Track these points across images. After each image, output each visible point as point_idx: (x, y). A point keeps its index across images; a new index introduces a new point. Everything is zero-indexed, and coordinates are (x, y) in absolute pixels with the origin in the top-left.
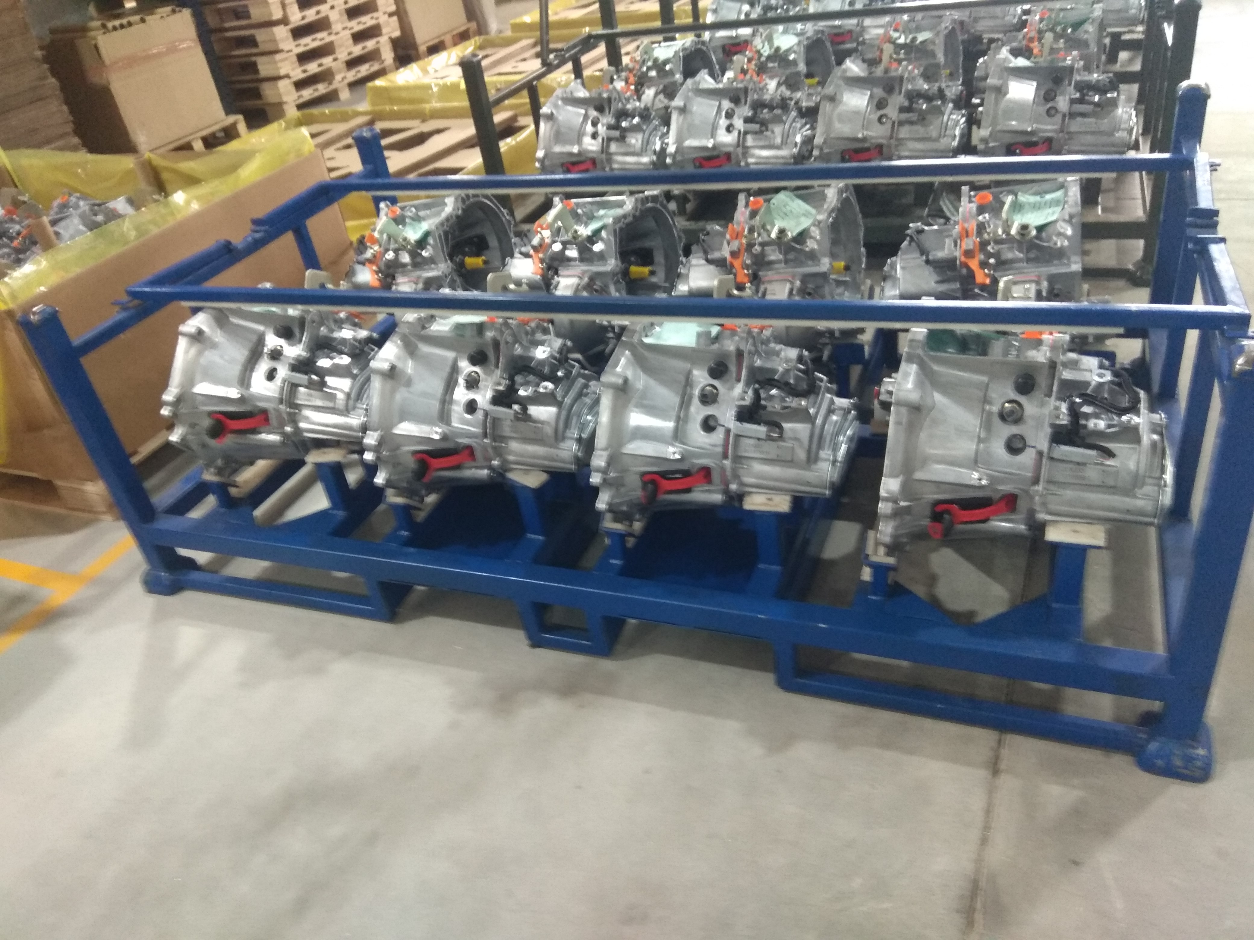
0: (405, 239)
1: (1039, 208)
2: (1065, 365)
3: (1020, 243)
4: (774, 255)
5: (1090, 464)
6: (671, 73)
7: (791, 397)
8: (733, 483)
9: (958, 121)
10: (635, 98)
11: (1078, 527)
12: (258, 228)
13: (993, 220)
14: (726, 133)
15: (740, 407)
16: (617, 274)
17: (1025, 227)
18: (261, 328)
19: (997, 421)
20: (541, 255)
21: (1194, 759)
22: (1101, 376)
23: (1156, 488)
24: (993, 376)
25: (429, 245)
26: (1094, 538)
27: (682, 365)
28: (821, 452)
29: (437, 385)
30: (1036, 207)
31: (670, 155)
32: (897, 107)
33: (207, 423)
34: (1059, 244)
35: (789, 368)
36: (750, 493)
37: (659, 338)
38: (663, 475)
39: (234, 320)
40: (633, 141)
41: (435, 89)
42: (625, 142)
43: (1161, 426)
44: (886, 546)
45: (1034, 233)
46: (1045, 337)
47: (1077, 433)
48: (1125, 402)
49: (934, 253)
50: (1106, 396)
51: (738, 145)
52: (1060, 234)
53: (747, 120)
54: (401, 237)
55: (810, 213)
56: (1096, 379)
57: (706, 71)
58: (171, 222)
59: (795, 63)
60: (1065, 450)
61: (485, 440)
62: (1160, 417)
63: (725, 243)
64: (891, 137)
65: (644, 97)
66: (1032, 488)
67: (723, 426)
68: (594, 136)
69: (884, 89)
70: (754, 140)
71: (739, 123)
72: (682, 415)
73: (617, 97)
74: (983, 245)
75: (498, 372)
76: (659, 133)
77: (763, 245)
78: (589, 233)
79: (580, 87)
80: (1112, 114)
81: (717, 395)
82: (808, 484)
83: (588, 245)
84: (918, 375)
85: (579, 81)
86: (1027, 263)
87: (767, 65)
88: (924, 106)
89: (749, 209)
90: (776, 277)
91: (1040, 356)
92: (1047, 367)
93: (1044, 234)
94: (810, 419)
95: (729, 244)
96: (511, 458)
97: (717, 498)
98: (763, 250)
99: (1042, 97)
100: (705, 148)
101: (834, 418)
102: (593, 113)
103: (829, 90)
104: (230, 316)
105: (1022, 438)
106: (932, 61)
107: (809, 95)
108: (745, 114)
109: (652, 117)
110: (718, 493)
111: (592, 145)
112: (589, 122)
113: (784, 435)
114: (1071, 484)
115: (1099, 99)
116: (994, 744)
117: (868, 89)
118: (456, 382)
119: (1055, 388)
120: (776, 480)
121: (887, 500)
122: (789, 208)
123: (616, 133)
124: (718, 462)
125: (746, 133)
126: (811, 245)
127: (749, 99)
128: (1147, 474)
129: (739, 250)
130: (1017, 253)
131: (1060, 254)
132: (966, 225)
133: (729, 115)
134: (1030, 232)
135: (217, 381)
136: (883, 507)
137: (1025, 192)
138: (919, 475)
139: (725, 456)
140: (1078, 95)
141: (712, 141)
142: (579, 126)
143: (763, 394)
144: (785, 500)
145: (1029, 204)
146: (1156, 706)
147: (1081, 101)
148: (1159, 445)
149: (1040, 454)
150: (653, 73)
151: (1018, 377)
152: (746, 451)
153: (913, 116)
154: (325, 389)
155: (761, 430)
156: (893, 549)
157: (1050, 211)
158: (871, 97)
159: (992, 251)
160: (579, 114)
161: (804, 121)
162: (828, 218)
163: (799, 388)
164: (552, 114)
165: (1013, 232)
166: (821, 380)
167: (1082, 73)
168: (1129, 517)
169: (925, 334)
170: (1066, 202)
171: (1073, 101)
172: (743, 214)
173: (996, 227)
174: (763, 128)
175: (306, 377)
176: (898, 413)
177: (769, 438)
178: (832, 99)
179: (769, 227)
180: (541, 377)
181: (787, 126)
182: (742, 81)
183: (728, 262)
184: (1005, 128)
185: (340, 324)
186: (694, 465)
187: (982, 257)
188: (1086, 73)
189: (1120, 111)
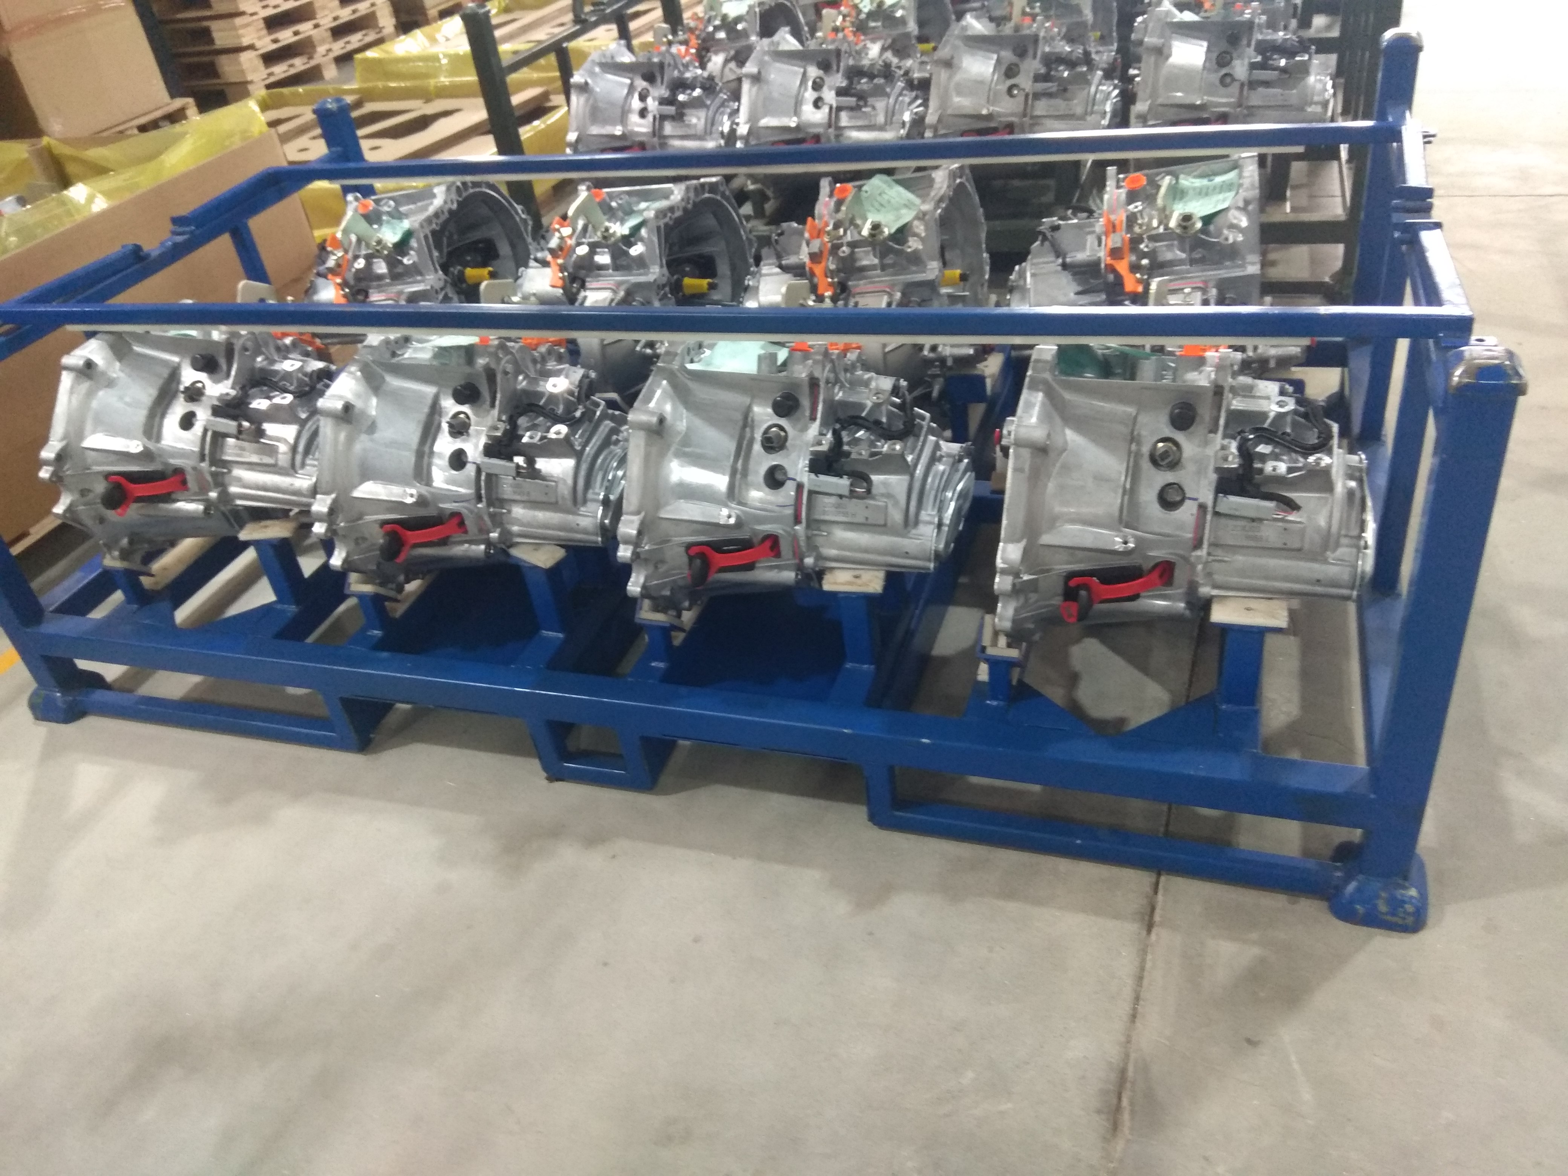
0: (379, 242)
1: (1207, 194)
2: (1234, 390)
3: (1181, 238)
4: (867, 259)
5: (1267, 520)
6: (745, 34)
7: (883, 441)
8: (809, 556)
9: (1109, 93)
10: (697, 64)
11: (1253, 604)
12: (181, 229)
13: (1147, 210)
14: (814, 110)
15: (814, 453)
16: (664, 286)
17: (1187, 218)
18: (176, 359)
19: (1146, 464)
20: (560, 261)
21: (1404, 902)
22: (1280, 404)
23: (1354, 550)
24: (1142, 407)
25: (412, 249)
26: (1273, 617)
27: (739, 399)
28: (923, 513)
29: (412, 433)
30: (1203, 193)
31: (742, 138)
32: (1032, 75)
33: (100, 487)
34: (1231, 241)
35: (881, 401)
36: (832, 569)
37: (709, 364)
38: (717, 547)
39: (138, 349)
40: (694, 121)
41: (444, 61)
42: (683, 121)
43: (1360, 470)
44: (1008, 635)
45: (1199, 225)
46: (1210, 354)
47: (1250, 480)
48: (1313, 438)
49: (1073, 254)
50: (1288, 430)
51: (830, 125)
52: (1233, 227)
53: (840, 92)
54: (375, 239)
55: (914, 205)
56: (1274, 409)
57: (787, 29)
58: (68, 224)
59: (903, 21)
60: (1234, 502)
61: (480, 506)
62: (1359, 459)
63: (804, 245)
64: (1024, 115)
65: (710, 66)
66: (1194, 554)
67: (794, 480)
68: (643, 113)
69: (1015, 51)
70: (851, 118)
71: (829, 96)
72: (739, 465)
73: (672, 62)
74: (1135, 241)
75: (495, 412)
76: (728, 110)
77: (853, 245)
78: (626, 231)
79: (625, 50)
80: (1302, 83)
81: (786, 438)
82: (907, 555)
83: (624, 248)
84: (1043, 404)
85: (623, 42)
86: (1191, 265)
87: (867, 23)
88: (1066, 74)
89: (835, 199)
90: (870, 288)
91: (1202, 378)
92: (1211, 394)
93: (1212, 228)
94: (908, 469)
95: (808, 244)
96: (515, 529)
97: (789, 576)
98: (852, 253)
99: (1214, 62)
100: (787, 129)
101: (941, 467)
102: (641, 84)
103: (944, 52)
104: (133, 343)
105: (1180, 488)
106: (1076, 19)
107: (923, 63)
108: (838, 84)
109: (718, 88)
110: (791, 570)
111: (640, 125)
112: (636, 96)
113: (874, 491)
114: (1242, 547)
115: (1287, 63)
116: (1148, 889)
117: (993, 52)
118: (439, 426)
119: (1222, 422)
120: (866, 551)
121: (1004, 572)
122: (886, 197)
123: (671, 110)
124: (789, 529)
125: (839, 109)
126: (914, 244)
127: (842, 64)
128: (1343, 532)
129: (821, 252)
130: (1178, 252)
131: (1232, 253)
132: (1113, 217)
133: (817, 86)
134: (1194, 224)
135: (114, 431)
136: (1001, 583)
137: (1188, 174)
138: (1046, 539)
139: (797, 520)
140: (1259, 59)
141: (795, 119)
142: (621, 101)
143: (846, 438)
144: (877, 577)
145: (1194, 189)
146: (1356, 835)
147: (1263, 66)
148: (1358, 495)
149: (1202, 507)
150: (722, 35)
151: (1174, 407)
152: (824, 513)
153: (1052, 86)
154: (262, 440)
155: (844, 482)
156: (1015, 637)
157: (1221, 196)
158: (999, 62)
159: (1146, 250)
160: (622, 84)
161: (914, 94)
162: (936, 209)
163: (894, 429)
164: (586, 83)
165: (1173, 224)
166: (923, 418)
167: (1265, 31)
168: (1319, 589)
169: (1054, 352)
170: (1240, 186)
171: (1253, 66)
172: (826, 205)
173: (1151, 219)
174: (861, 103)
175: (234, 424)
176: (1017, 457)
177: (853, 494)
178: (948, 64)
179: (859, 222)
180: (553, 419)
181: (892, 100)
182: (833, 41)
183: (807, 269)
184: (1166, 102)
185: (284, 352)
186: (755, 532)
187: (1133, 258)
188: (1270, 31)
189: (1312, 79)
